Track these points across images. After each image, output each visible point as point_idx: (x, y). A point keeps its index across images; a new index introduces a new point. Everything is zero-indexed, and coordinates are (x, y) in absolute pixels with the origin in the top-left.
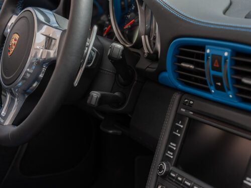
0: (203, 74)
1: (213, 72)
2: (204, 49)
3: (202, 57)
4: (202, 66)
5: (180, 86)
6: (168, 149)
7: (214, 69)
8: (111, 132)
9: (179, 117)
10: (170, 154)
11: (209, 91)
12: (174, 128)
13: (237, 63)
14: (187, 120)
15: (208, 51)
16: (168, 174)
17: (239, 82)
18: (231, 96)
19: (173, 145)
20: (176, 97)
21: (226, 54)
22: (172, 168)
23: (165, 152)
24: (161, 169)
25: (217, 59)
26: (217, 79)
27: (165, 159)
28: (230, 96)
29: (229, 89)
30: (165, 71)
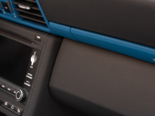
18: (15, 16)
29: (13, 12)
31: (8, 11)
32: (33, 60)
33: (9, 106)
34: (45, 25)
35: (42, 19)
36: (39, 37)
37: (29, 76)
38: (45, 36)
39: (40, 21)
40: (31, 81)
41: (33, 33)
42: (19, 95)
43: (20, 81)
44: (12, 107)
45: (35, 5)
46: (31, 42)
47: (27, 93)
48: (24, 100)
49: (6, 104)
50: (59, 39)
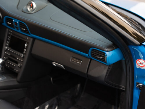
0: (13, 25)
1: (15, 26)
2: (12, 20)
4: (13, 24)
5: (8, 27)
6: (7, 43)
7: (16, 25)
9: (8, 35)
10: (7, 44)
11: (14, 29)
12: (8, 38)
13: (20, 24)
14: (11, 36)
15: (14, 21)
16: (7, 49)
17: (21, 28)
19: (8, 42)
20: (7, 30)
21: (18, 22)
22: (8, 48)
23: (6, 44)
24: (5, 48)
25: (16, 23)
27: (6, 46)
28: (20, 31)
30: (3, 22)
31: (17, 29)
32: (26, 45)
33: (19, 59)
34: (30, 34)
35: (29, 33)
36: (28, 38)
37: (25, 50)
38: (30, 38)
39: (28, 33)
40: (26, 52)
41: (26, 37)
42: (22, 56)
43: (22, 52)
44: (20, 59)
45: (27, 29)
46: (25, 39)
47: (25, 55)
48: (24, 57)
49: (18, 58)
50: (34, 39)
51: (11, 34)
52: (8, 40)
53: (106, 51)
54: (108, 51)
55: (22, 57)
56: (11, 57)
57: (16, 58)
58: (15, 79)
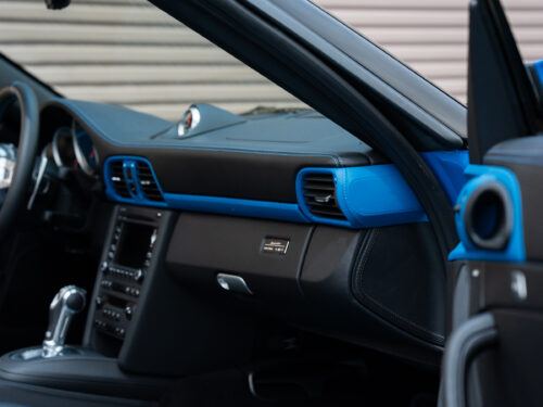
0: (126, 184)
1: (129, 181)
2: (122, 165)
3: (121, 170)
4: (124, 176)
5: (119, 197)
6: (110, 250)
7: (129, 178)
8: (74, 251)
9: (119, 223)
10: (111, 255)
11: (130, 197)
12: (115, 233)
13: (141, 171)
14: (122, 225)
15: (125, 165)
16: (107, 268)
17: (140, 183)
19: (114, 247)
22: (111, 264)
23: (108, 253)
24: (103, 267)
26: (132, 186)
28: (140, 199)
29: (139, 192)
31: (135, 192)
32: (153, 239)
33: (130, 291)
34: (162, 200)
35: (159, 193)
36: (159, 214)
37: (150, 255)
38: (164, 212)
40: (150, 260)
41: (154, 211)
42: (137, 275)
43: (141, 266)
44: (133, 291)
45: (153, 179)
46: (151, 220)
48: (142, 279)
49: (128, 289)
50: (177, 211)
51: (125, 218)
52: (114, 242)
53: (334, 166)
54: (340, 166)
55: (136, 278)
56: (114, 293)
57: (123, 291)
58: (115, 360)
